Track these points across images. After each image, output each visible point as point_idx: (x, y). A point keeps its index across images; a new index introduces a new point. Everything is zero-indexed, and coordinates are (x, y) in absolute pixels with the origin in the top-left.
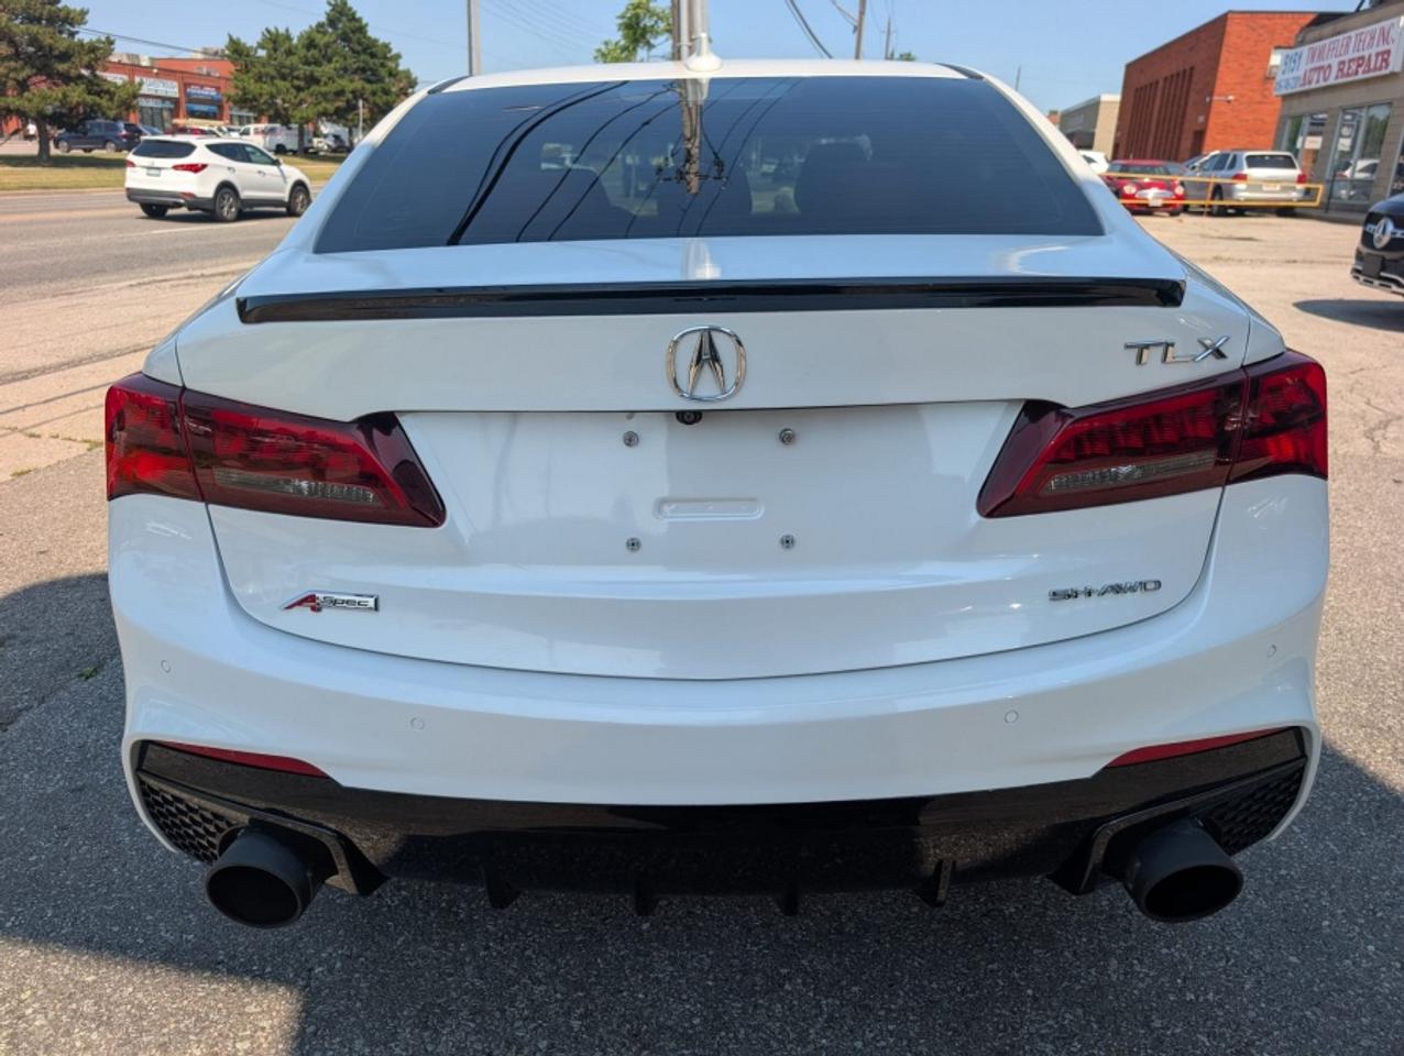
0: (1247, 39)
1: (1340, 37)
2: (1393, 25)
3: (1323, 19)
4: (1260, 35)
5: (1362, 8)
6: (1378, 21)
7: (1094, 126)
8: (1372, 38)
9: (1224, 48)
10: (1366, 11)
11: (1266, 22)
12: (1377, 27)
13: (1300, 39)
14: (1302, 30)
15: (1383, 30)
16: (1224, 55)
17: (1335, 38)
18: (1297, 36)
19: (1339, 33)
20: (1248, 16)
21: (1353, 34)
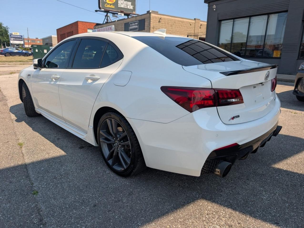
0: (82, 27)
1: (103, 28)
2: (111, 27)
3: (97, 24)
4: (85, 26)
5: (104, 23)
6: (109, 26)
7: (52, 42)
8: (109, 29)
9: (79, 28)
10: (104, 24)
11: (85, 24)
12: (109, 27)
13: (95, 27)
14: (95, 26)
15: (110, 27)
16: (79, 29)
17: (102, 28)
18: (94, 27)
19: (102, 27)
20: (82, 22)
21: (105, 28)
